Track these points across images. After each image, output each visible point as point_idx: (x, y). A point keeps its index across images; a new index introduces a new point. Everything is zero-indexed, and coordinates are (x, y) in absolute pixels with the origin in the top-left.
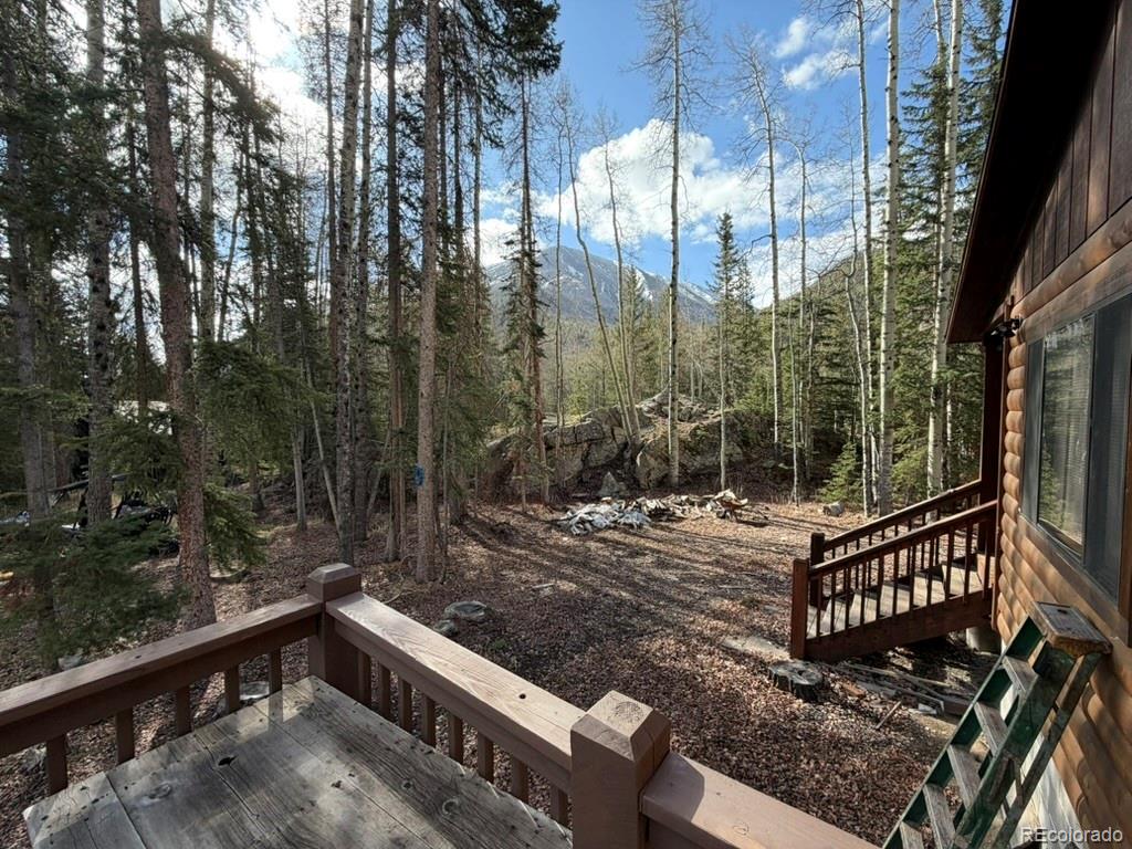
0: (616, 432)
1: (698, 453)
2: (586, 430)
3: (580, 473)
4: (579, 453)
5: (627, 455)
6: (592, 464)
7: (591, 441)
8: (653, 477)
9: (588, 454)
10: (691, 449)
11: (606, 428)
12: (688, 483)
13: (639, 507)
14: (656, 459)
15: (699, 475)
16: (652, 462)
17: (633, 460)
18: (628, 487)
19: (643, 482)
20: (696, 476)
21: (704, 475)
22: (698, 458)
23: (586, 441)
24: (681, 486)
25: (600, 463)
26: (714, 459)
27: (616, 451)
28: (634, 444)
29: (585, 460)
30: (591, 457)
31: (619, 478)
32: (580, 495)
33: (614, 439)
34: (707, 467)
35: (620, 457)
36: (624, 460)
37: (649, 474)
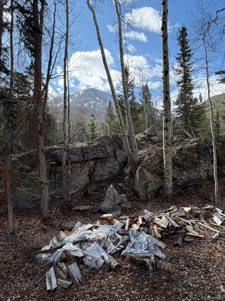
0: (117, 153)
1: (184, 169)
2: (92, 150)
3: (86, 186)
4: (86, 169)
5: (127, 171)
6: (97, 179)
7: (96, 159)
8: (150, 189)
9: (94, 170)
10: (179, 166)
11: (109, 149)
12: (180, 194)
13: (147, 225)
14: (152, 173)
15: (187, 187)
16: (149, 176)
17: (132, 175)
18: (129, 199)
19: (141, 194)
20: (185, 187)
21: (191, 186)
22: (185, 173)
23: (92, 160)
24: (175, 196)
25: (104, 178)
26: (196, 174)
27: (117, 168)
28: (132, 161)
29: (91, 175)
30: (97, 173)
31: (121, 191)
32: (82, 208)
33: (116, 158)
34: (192, 180)
35: (121, 173)
36: (124, 175)
37: (146, 187)
